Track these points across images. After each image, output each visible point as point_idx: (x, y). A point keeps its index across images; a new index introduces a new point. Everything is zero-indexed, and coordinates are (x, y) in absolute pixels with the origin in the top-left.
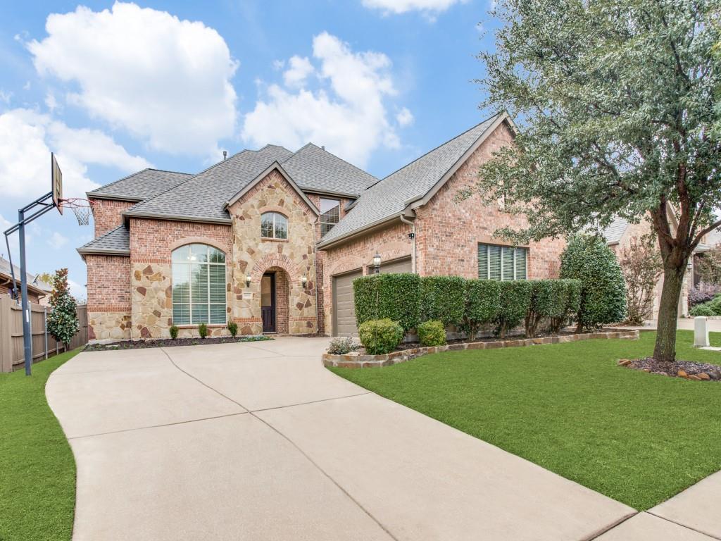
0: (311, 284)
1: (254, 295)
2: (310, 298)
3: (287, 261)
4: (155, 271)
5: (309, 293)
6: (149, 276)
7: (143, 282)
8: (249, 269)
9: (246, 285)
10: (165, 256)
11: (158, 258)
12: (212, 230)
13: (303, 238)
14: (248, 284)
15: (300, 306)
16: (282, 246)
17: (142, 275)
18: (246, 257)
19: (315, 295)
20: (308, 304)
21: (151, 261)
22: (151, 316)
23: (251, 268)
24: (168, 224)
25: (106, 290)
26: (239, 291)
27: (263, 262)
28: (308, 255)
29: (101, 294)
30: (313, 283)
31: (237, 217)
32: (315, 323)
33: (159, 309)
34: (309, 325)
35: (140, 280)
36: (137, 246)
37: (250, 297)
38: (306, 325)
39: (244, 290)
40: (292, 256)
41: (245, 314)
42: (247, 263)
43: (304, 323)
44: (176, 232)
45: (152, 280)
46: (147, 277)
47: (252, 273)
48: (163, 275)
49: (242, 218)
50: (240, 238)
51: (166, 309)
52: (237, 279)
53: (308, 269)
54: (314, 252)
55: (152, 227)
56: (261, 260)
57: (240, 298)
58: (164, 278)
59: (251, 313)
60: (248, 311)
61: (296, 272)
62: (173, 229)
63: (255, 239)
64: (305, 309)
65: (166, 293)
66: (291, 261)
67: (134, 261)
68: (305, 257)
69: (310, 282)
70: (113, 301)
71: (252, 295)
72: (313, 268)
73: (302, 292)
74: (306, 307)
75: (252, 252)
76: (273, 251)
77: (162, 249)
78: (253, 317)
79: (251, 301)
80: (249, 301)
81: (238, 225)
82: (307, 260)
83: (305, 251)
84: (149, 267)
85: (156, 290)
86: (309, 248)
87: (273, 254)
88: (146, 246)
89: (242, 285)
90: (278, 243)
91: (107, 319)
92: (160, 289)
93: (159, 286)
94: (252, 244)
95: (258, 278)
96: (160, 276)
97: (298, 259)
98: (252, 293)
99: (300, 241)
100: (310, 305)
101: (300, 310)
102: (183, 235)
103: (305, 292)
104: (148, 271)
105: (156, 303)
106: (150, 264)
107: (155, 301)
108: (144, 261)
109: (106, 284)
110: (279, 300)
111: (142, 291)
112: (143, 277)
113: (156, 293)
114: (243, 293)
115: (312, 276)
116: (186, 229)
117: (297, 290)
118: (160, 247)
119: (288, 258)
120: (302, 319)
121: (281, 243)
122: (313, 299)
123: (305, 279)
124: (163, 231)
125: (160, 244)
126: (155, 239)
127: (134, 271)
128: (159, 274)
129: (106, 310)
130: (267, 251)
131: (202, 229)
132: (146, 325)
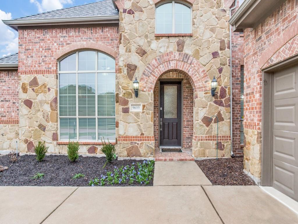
0: (223, 91)
1: (144, 106)
2: (222, 109)
3: (189, 62)
4: (40, 83)
5: (220, 104)
6: (35, 88)
7: (30, 95)
8: (138, 74)
9: (134, 95)
10: (50, 66)
11: (44, 68)
12: (99, 33)
13: (212, 30)
14: (136, 93)
15: (207, 121)
16: (184, 42)
17: (28, 87)
18: (135, 59)
19: (229, 106)
20: (219, 118)
21: (37, 72)
22: (36, 130)
23: (141, 73)
24: (54, 31)
25: (8, 103)
26: (126, 103)
27: (156, 65)
28: (220, 52)
29: (4, 107)
30: (227, 90)
31: (125, 11)
32: (228, 145)
33: (44, 123)
34: (220, 146)
35: (26, 93)
36: (24, 57)
37: (140, 110)
38: (214, 146)
39: (132, 101)
40: (197, 55)
41: (132, 131)
42: (136, 67)
43: (213, 143)
44: (62, 39)
45: (37, 92)
46: (33, 90)
47: (142, 79)
48: (48, 87)
49: (130, 12)
50: (127, 37)
51: (50, 123)
52: (124, 88)
53: (220, 70)
54: (229, 48)
55: (38, 36)
56: (154, 62)
57: (126, 111)
58: (49, 90)
59: (141, 130)
60: (136, 127)
61: (202, 75)
62: (58, 35)
63: (146, 37)
64: (214, 125)
65: (51, 106)
66: (195, 61)
67: (21, 74)
68: (215, 55)
69: (222, 88)
70: (13, 114)
71: (141, 107)
72: (227, 70)
73: (211, 102)
74: (215, 122)
75: (142, 53)
76: (171, 49)
77: (47, 59)
78: (142, 134)
79: (141, 114)
80: (137, 114)
81: (126, 21)
82: (218, 60)
83: (216, 47)
84: (35, 78)
85: (41, 103)
86: (222, 42)
87: (171, 53)
88: (32, 57)
89: (130, 94)
90: (177, 39)
91: (8, 131)
92: (46, 102)
93: (44, 99)
94: (142, 42)
95: (149, 85)
96: (45, 87)
97: (206, 57)
98: (142, 104)
99: (208, 34)
100: (222, 120)
101: (208, 126)
102: (68, 42)
103: (216, 102)
104: (34, 83)
105: (41, 117)
106: (36, 75)
107: (40, 115)
108: (31, 72)
109: (7, 97)
110: (185, 111)
111: (28, 103)
112: (30, 90)
113: (41, 106)
114: (130, 105)
115: (226, 80)
116: (71, 34)
117: (204, 99)
118: (45, 56)
119: (191, 58)
120: (210, 138)
121: (181, 38)
122: (226, 112)
123: (214, 84)
124: (49, 40)
125: (46, 54)
126: (41, 49)
127: (21, 84)
128: (44, 85)
129: (7, 122)
130: (162, 50)
131: (88, 32)
132: (32, 139)
